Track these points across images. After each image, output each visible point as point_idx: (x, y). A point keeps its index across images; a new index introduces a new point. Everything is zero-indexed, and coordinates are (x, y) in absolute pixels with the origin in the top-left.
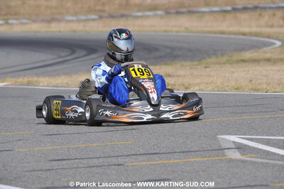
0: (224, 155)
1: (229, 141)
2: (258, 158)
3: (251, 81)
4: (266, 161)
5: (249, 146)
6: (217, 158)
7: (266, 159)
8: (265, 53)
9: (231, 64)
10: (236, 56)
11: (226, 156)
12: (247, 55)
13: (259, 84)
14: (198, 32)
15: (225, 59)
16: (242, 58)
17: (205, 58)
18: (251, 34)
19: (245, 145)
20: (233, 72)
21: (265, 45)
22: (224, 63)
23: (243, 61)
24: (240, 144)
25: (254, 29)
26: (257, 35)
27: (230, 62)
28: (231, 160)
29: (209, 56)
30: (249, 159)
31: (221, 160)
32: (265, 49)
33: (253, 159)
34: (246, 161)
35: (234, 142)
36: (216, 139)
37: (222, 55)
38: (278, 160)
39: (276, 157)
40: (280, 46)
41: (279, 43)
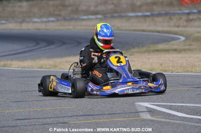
0: (139, 116)
1: (143, 106)
2: (162, 118)
3: (161, 64)
4: (169, 120)
5: (156, 110)
6: (134, 118)
7: (168, 119)
8: (174, 45)
9: (149, 52)
10: (152, 48)
11: (140, 117)
12: (161, 46)
13: (167, 67)
14: (126, 30)
15: (144, 49)
16: (157, 48)
17: (130, 48)
18: (163, 32)
19: (154, 110)
20: (149, 58)
21: (173, 39)
22: (144, 52)
23: (158, 50)
24: (151, 108)
25: (166, 29)
26: (167, 32)
27: (148, 52)
28: (144, 120)
29: (134, 47)
30: (156, 119)
31: (137, 120)
32: (173, 42)
33: (159, 119)
34: (154, 121)
35: (146, 107)
36: (134, 105)
37: (143, 46)
38: (177, 120)
39: (176, 117)
40: (184, 41)
41: (183, 38)
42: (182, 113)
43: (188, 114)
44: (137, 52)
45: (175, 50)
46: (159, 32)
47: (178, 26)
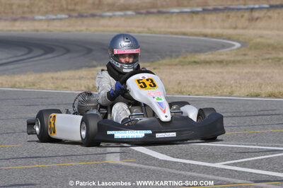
2: (135, 163)
4: (142, 166)
7: (143, 163)
8: (220, 55)
9: (182, 65)
10: (190, 58)
12: (202, 57)
15: (177, 60)
17: (158, 59)
18: (212, 36)
21: (224, 46)
22: (176, 65)
23: (196, 63)
25: (218, 31)
26: (218, 36)
27: (182, 64)
29: (163, 58)
33: (129, 164)
37: (177, 56)
38: (154, 165)
39: (153, 162)
40: (238, 49)
41: (238, 45)
42: (166, 154)
43: (173, 157)
44: (166, 65)
45: (221, 62)
46: (206, 36)
47: (235, 28)
